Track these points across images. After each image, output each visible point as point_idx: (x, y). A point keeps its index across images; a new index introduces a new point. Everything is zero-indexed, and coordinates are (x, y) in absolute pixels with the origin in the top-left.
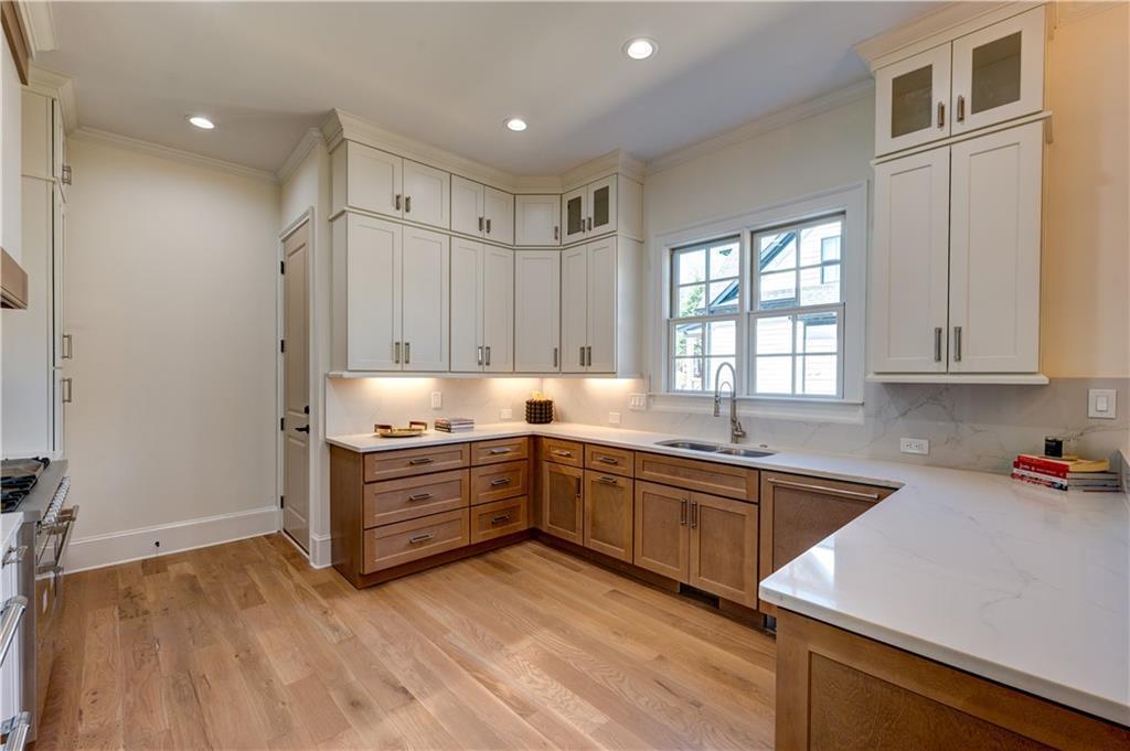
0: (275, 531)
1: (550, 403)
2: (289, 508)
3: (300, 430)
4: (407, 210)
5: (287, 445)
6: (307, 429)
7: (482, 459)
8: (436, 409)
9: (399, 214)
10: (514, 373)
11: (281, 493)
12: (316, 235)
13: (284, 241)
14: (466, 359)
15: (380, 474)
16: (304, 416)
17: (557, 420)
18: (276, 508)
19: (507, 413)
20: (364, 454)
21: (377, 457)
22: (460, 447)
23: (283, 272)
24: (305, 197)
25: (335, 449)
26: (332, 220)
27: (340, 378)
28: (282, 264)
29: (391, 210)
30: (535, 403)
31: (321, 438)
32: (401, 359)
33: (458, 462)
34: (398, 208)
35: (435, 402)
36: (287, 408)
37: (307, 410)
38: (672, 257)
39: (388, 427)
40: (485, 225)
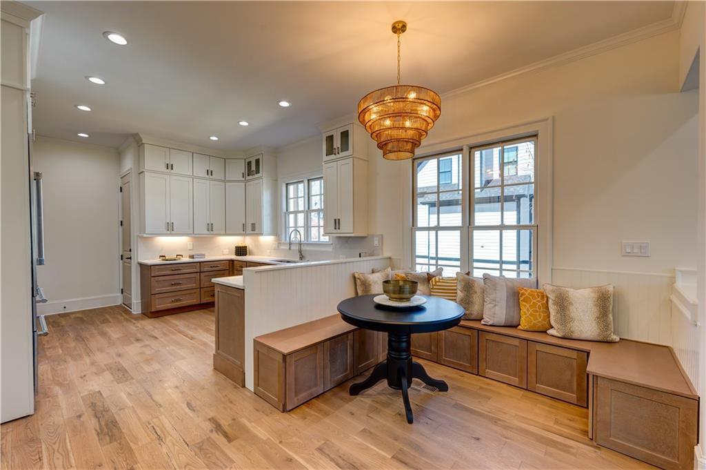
0: (119, 304)
1: (246, 247)
2: (125, 294)
3: (128, 258)
4: (172, 169)
5: (124, 266)
6: (130, 258)
7: (206, 269)
8: (190, 250)
9: (168, 171)
10: (226, 234)
11: (121, 287)
12: (133, 179)
13: (122, 178)
14: (201, 229)
15: (158, 273)
16: (129, 253)
17: (250, 255)
18: (119, 294)
19: (226, 251)
20: (151, 266)
21: (157, 267)
22: (195, 264)
23: (121, 191)
24: (128, 164)
25: (141, 265)
26: (140, 173)
27: (142, 237)
28: (121, 188)
29: (164, 169)
30: (240, 247)
31: (136, 262)
32: (170, 229)
33: (195, 270)
34: (167, 168)
35: (190, 247)
36: (124, 251)
37: (130, 250)
38: (287, 187)
39: (164, 256)
40: (210, 173)
